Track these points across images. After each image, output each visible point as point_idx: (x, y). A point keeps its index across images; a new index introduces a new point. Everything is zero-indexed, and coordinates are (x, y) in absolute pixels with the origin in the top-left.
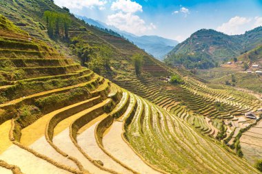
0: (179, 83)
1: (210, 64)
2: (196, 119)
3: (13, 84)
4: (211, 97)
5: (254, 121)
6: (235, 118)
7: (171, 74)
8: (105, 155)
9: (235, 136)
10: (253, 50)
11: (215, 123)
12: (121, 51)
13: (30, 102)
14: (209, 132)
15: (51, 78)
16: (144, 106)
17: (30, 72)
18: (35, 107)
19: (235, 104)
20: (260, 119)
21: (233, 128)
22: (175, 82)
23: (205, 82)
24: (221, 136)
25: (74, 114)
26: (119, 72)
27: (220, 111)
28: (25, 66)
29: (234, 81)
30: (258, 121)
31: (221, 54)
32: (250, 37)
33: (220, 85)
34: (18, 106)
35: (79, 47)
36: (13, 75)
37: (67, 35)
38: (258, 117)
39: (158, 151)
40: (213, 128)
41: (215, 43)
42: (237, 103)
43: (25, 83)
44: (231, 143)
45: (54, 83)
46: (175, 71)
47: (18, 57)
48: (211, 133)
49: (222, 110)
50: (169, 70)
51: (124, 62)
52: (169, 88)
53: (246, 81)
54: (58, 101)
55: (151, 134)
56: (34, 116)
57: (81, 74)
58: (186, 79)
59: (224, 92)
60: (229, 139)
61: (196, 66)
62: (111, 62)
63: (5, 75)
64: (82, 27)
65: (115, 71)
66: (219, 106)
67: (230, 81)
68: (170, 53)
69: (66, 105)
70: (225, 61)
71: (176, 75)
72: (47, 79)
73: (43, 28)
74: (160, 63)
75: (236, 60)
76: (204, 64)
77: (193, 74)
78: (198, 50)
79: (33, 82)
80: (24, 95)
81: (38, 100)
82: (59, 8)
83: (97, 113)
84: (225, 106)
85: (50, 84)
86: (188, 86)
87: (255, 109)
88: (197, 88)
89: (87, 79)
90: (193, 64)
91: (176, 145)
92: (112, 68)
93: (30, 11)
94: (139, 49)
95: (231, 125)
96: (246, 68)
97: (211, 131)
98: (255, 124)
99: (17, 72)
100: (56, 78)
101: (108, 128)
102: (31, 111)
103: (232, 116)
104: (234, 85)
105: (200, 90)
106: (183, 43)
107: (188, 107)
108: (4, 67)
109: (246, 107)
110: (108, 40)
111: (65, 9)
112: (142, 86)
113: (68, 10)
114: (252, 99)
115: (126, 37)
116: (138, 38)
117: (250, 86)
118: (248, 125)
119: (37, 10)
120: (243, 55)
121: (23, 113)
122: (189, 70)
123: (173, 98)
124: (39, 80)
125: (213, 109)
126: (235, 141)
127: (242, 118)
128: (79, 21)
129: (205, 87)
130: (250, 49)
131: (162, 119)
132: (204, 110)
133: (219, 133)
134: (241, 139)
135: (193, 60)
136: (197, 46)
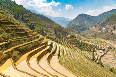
0: (74, 37)
1: (86, 28)
2: (82, 52)
3: (7, 41)
4: (88, 43)
5: (106, 52)
6: (98, 51)
7: (70, 34)
8: (56, 72)
9: (99, 59)
10: (103, 22)
11: (90, 54)
12: (48, 24)
13: (16, 50)
14: (88, 58)
15: (23, 38)
16: (63, 48)
17: (13, 35)
18: (19, 52)
19: (97, 45)
20: (108, 51)
21: (98, 55)
22: (72, 37)
23: (84, 36)
24: (94, 59)
25: (35, 54)
26: (48, 33)
27: (91, 48)
28: (11, 33)
29: (96, 35)
30: (107, 52)
31: (90, 24)
32: (101, 16)
33: (90, 37)
34: (12, 52)
35: (29, 23)
36: (6, 37)
37: (23, 18)
38: (107, 50)
39: (75, 68)
40: (90, 56)
41: (87, 20)
42: (98, 45)
43: (12, 41)
44: (97, 62)
45: (25, 40)
46: (71, 32)
47: (7, 29)
48: (89, 58)
49: (92, 48)
50: (69, 31)
51: (50, 29)
52: (70, 40)
53: (101, 35)
54: (28, 48)
55: (69, 61)
56: (19, 56)
57: (35, 35)
58: (76, 35)
59: (92, 40)
60: (97, 60)
61: (80, 29)
62: (44, 29)
63: (3, 37)
64: (30, 14)
65: (46, 33)
66: (91, 46)
67: (94, 35)
68: (68, 24)
69: (31, 50)
70: (92, 27)
71: (72, 33)
72: (21, 38)
73: (11, 14)
74: (65, 28)
75: (96, 26)
76: (83, 29)
77: (79, 33)
78: (80, 23)
79: (16, 40)
80: (13, 46)
81: (19, 48)
82: (18, 5)
83: (45, 53)
84: (93, 46)
85: (23, 40)
86: (78, 38)
87: (106, 47)
88: (81, 39)
89: (38, 37)
90: (78, 29)
91: (80, 64)
92: (44, 32)
93: (4, 6)
94: (55, 23)
95: (97, 54)
96: (100, 30)
97: (89, 57)
98: (106, 53)
99: (8, 35)
100: (25, 37)
101: (51, 59)
102: (17, 54)
103: (97, 50)
104: (96, 37)
105: (83, 40)
106: (74, 20)
107: (79, 47)
108: (1, 33)
109: (102, 46)
110: (42, 19)
111: (21, 5)
112: (58, 39)
113: (22, 6)
114: (104, 42)
115: (49, 18)
116: (54, 18)
117: (102, 37)
118: (103, 54)
119: (8, 6)
120: (99, 24)
121: (14, 55)
122: (77, 31)
123: (72, 44)
124: (18, 39)
125: (89, 48)
126: (99, 61)
127: (101, 51)
128: (28, 11)
129: (84, 38)
130: (101, 21)
131: (71, 53)
132: (85, 48)
133: (92, 58)
134: (102, 60)
135: (78, 27)
136: (80, 21)
